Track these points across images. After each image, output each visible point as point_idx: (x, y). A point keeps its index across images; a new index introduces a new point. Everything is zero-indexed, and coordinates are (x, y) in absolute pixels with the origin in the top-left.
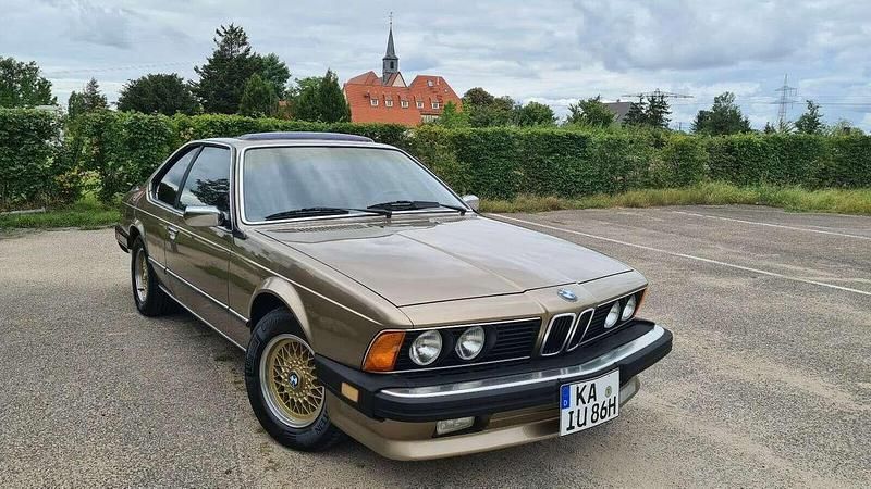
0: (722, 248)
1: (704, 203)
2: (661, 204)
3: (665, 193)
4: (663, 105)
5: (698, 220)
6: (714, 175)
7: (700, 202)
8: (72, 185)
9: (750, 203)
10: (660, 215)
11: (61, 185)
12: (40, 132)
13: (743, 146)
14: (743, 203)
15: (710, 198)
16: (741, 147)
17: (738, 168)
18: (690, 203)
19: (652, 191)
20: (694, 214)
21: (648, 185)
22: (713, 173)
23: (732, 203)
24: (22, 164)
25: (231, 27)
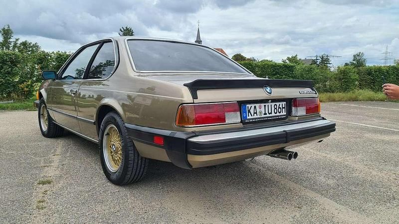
0: (376, 121)
1: (357, 101)
2: (334, 100)
3: (336, 95)
4: (327, 60)
5: (356, 107)
6: (361, 87)
7: (355, 100)
8: (28, 89)
9: (382, 100)
10: (335, 105)
11: (23, 89)
12: (12, 62)
13: (376, 71)
14: (378, 100)
15: (360, 97)
16: (376, 72)
17: (373, 83)
18: (349, 100)
19: (329, 94)
20: (353, 105)
21: (326, 91)
22: (361, 85)
23: (372, 100)
24: (2, 78)
25: (126, 28)
